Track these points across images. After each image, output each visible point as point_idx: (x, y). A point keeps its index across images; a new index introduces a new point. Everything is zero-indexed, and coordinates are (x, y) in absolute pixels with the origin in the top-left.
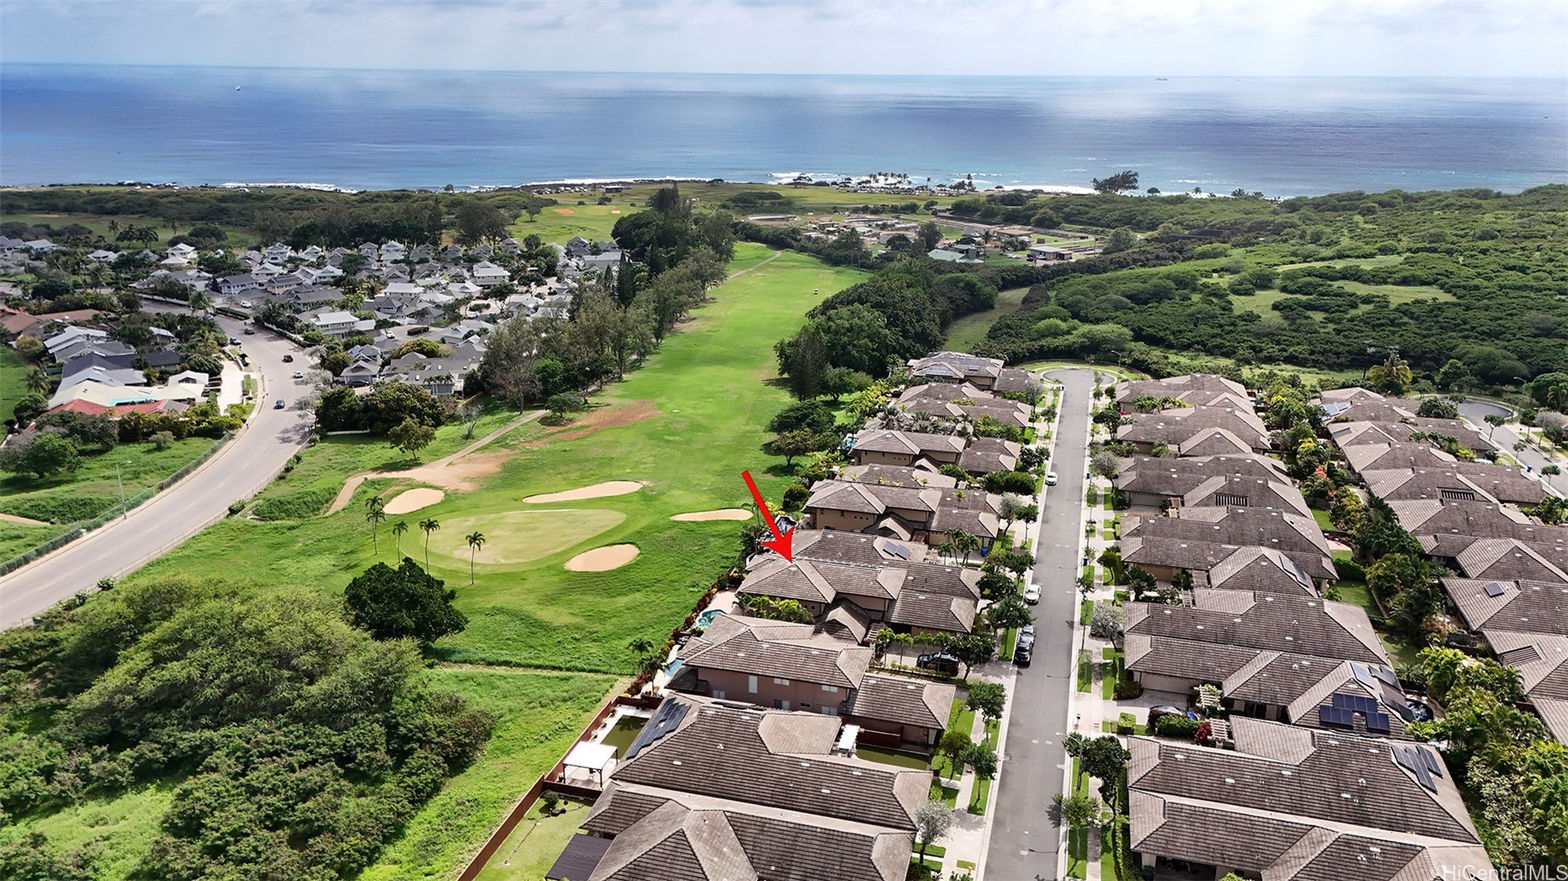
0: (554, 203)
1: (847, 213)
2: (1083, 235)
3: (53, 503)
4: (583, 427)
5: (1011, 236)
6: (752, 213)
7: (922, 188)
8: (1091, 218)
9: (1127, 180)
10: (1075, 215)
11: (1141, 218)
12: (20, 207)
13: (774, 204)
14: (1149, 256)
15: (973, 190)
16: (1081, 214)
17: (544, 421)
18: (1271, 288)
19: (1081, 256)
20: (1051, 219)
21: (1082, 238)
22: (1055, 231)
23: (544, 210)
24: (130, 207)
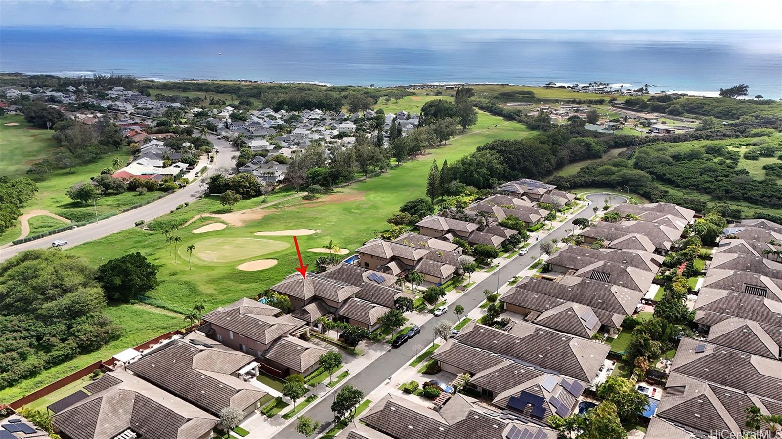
0: (414, 94)
1: (562, 103)
2: (693, 120)
3: (79, 214)
4: (321, 202)
5: (646, 119)
6: (510, 102)
7: (618, 91)
8: (705, 111)
9: (741, 90)
10: (695, 109)
11: (735, 112)
12: (189, 89)
13: (524, 97)
14: (718, 134)
15: (647, 93)
16: (700, 108)
17: (305, 198)
18: (773, 156)
19: (682, 132)
20: (677, 110)
21: (692, 122)
22: (678, 117)
23: (406, 98)
24: (229, 90)
